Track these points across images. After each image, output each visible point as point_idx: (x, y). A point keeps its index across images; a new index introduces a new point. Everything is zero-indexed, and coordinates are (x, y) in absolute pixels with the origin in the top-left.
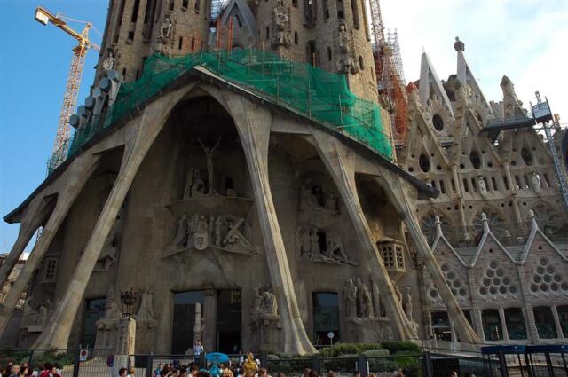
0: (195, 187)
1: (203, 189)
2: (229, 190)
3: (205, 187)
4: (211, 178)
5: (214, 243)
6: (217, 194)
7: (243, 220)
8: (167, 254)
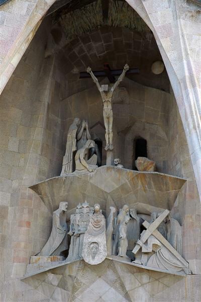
0: (81, 153)
1: (95, 157)
2: (140, 160)
3: (98, 153)
4: (109, 137)
5: (117, 253)
6: (120, 166)
7: (167, 212)
8: (33, 271)
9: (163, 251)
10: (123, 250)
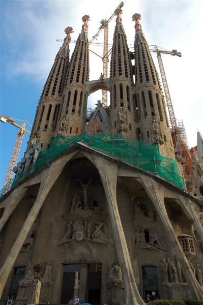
0: (77, 206)
1: (81, 207)
2: (95, 208)
3: (82, 206)
4: (85, 200)
5: (87, 237)
6: (89, 210)
7: (103, 224)
8: (60, 243)
9: (101, 236)
10: (89, 236)
